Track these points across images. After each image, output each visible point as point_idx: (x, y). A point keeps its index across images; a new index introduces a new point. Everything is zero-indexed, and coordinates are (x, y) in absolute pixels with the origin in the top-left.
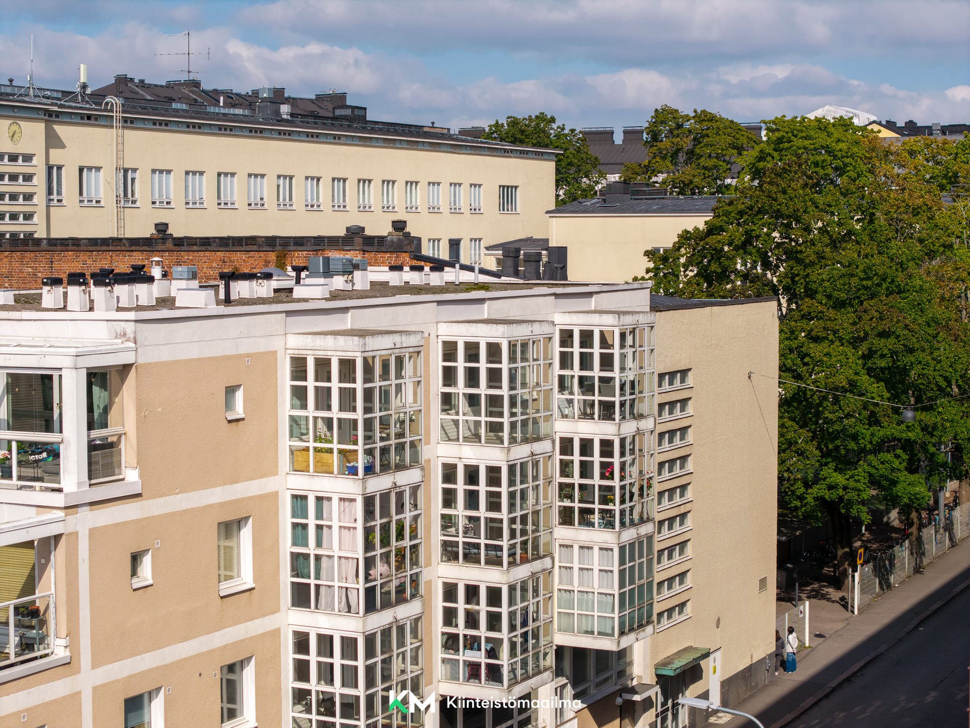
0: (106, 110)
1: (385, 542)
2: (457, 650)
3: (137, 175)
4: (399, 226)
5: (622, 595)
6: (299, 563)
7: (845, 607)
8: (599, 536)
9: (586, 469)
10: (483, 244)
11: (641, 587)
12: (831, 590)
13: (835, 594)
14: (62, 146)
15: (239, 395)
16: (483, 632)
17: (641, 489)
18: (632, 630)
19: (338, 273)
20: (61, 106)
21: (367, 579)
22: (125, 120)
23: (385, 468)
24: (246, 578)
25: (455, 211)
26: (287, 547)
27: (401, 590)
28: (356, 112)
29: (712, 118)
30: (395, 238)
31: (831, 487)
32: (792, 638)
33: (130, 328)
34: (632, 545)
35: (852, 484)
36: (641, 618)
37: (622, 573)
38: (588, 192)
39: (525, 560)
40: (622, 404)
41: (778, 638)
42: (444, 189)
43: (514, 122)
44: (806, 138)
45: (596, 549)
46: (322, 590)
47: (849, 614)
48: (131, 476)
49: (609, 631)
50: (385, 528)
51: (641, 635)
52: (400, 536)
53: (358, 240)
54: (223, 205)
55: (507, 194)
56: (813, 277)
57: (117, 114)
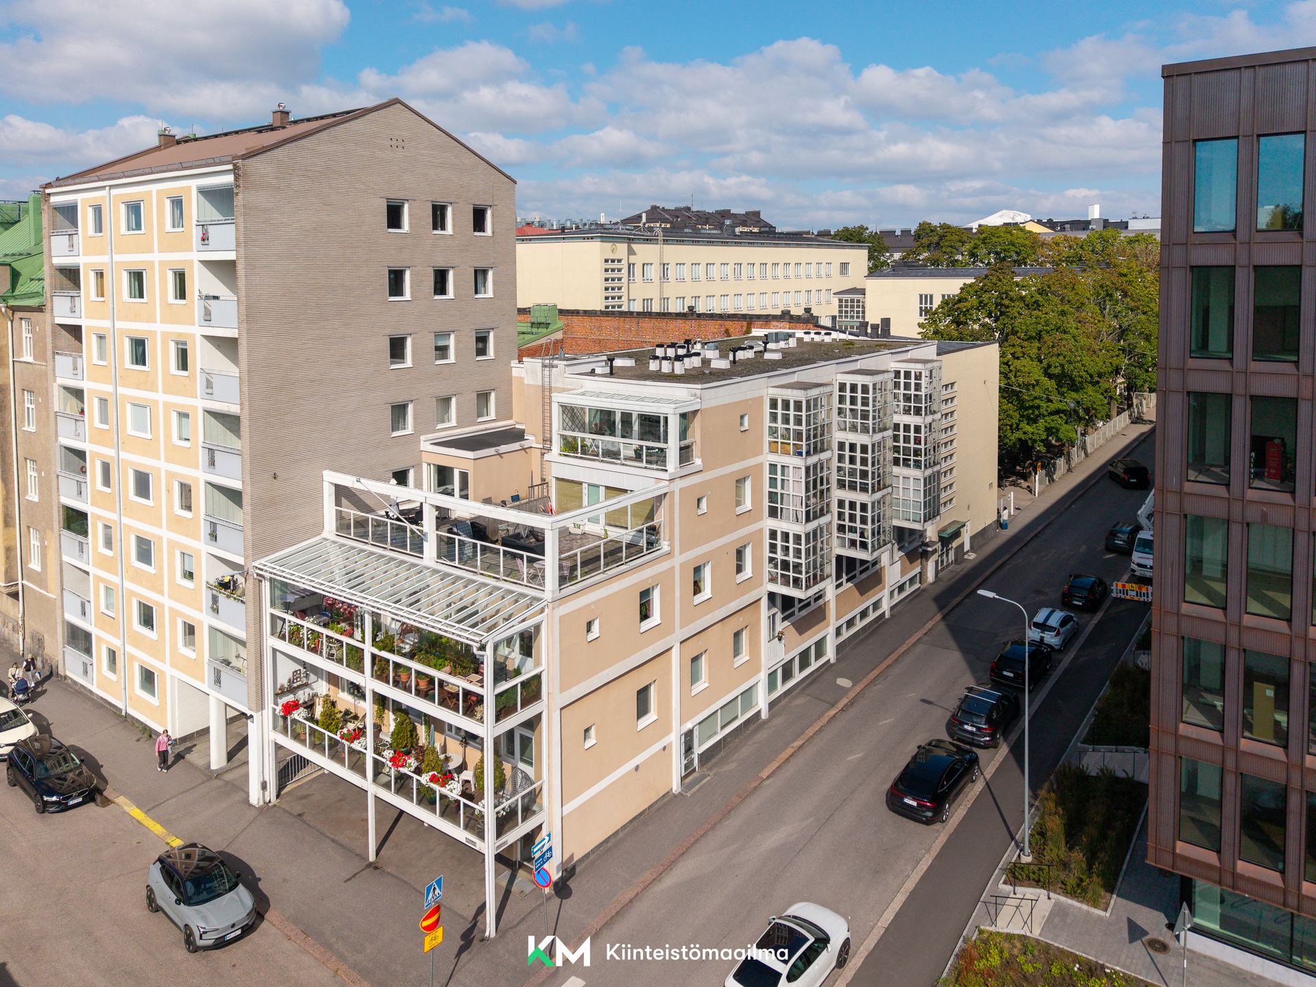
0: (655, 236)
1: (815, 487)
2: (845, 533)
3: (669, 266)
4: (808, 310)
5: (925, 502)
6: (772, 496)
7: (1030, 491)
8: (912, 472)
9: (907, 439)
10: (832, 292)
11: (934, 497)
12: (1022, 481)
13: (1024, 484)
14: (635, 254)
15: (746, 419)
16: (858, 525)
17: (934, 448)
18: (930, 519)
19: (782, 340)
20: (634, 235)
21: (807, 506)
22: (664, 240)
23: (816, 451)
24: (748, 504)
25: (819, 276)
26: (767, 488)
27: (822, 510)
28: (771, 229)
29: (949, 227)
30: (806, 317)
31: (1025, 433)
32: (1006, 512)
33: (698, 392)
34: (930, 477)
35: (1036, 431)
36: (934, 513)
37: (925, 491)
38: (885, 263)
39: (879, 489)
40: (926, 407)
41: (998, 512)
42: (814, 266)
43: (846, 229)
44: (998, 237)
45: (912, 479)
46: (784, 510)
47: (1033, 496)
48: (698, 461)
49: (918, 520)
50: (815, 481)
51: (935, 521)
52: (822, 484)
53: (787, 317)
54: (709, 279)
55: (844, 266)
56: (1016, 325)
57: (661, 238)
